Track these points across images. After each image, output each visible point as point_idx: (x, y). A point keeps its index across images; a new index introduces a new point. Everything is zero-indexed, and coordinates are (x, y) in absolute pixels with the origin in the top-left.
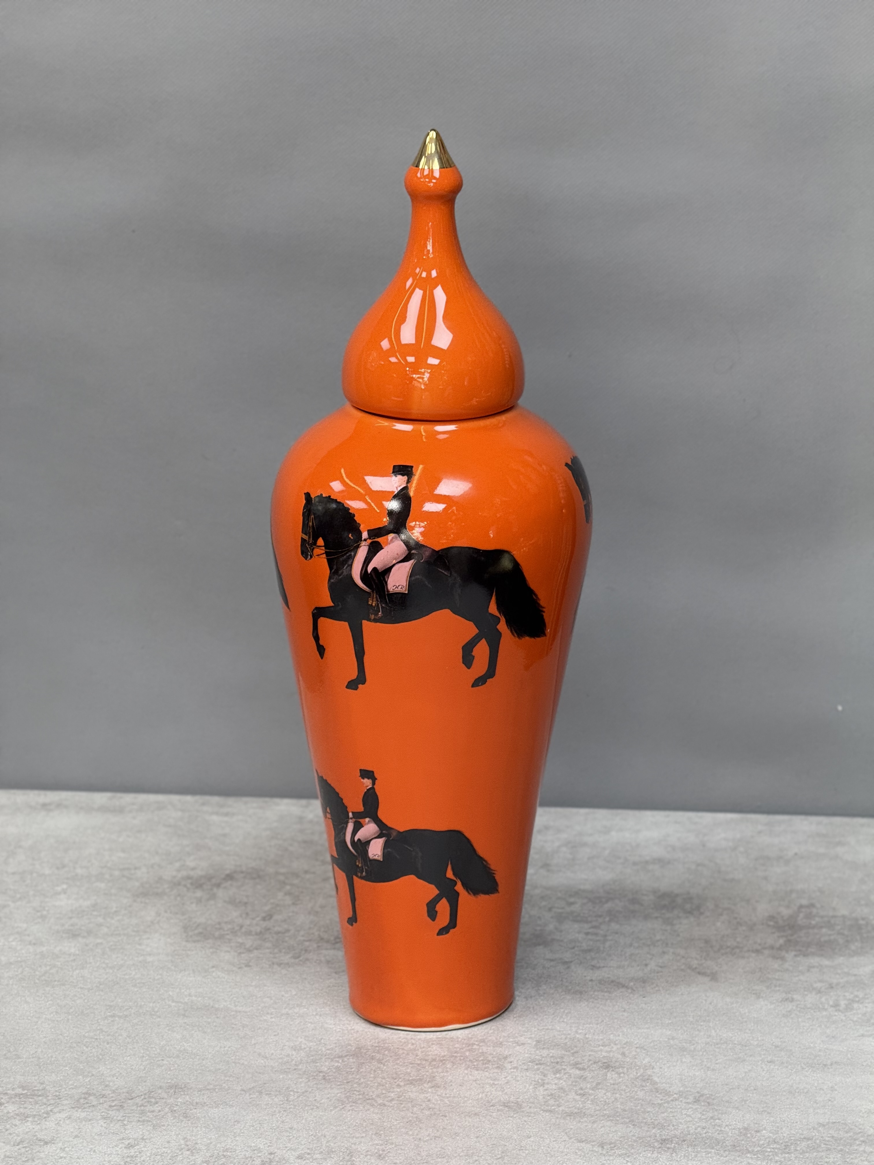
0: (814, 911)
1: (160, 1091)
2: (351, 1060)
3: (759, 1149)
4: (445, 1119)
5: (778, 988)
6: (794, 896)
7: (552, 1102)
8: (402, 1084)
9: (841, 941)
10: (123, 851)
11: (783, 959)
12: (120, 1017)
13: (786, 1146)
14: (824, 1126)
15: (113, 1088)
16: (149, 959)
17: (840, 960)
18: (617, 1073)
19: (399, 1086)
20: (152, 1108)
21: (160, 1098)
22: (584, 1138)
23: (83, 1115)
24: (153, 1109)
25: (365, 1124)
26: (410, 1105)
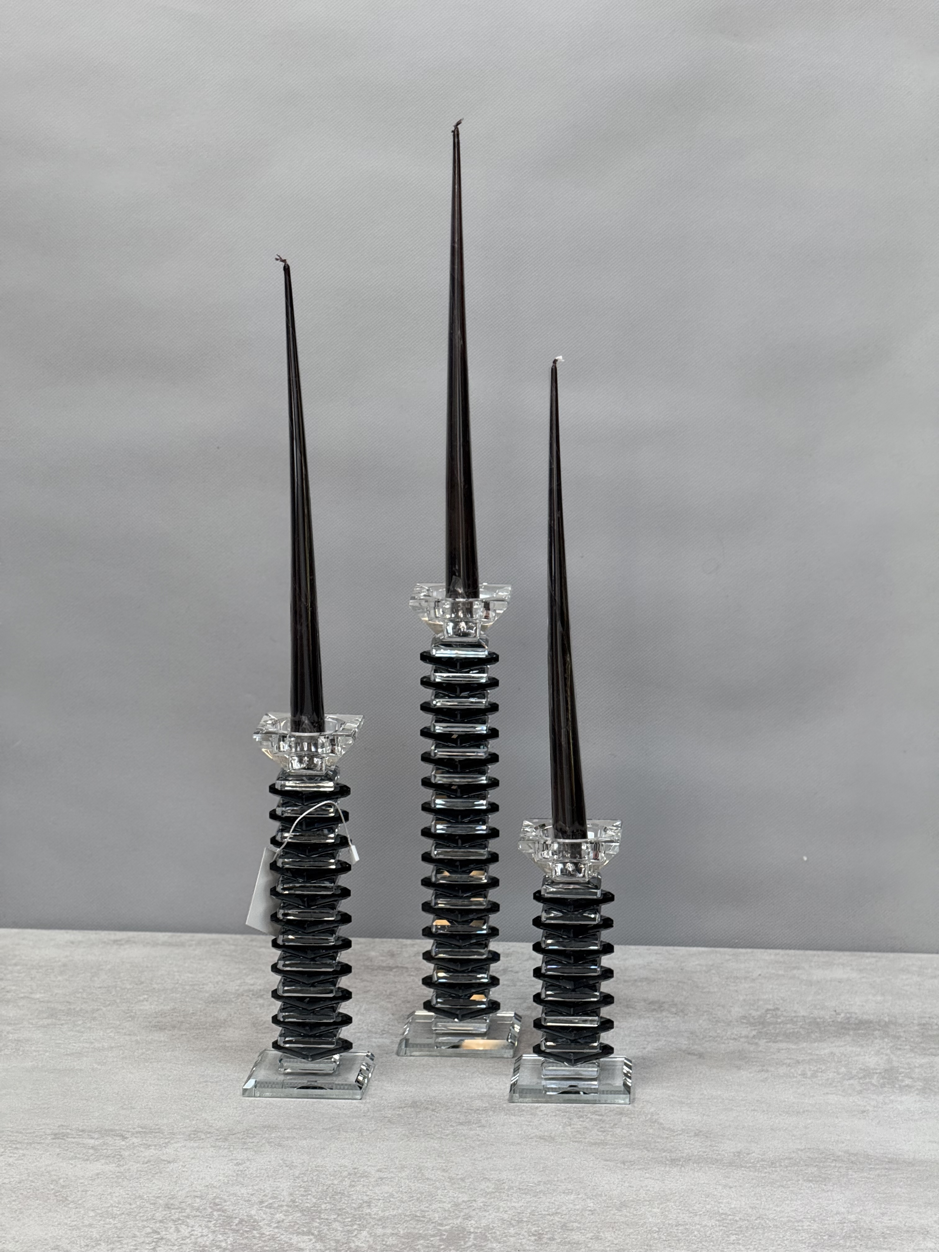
0: (779, 1013)
1: (255, 1130)
2: (409, 1110)
3: (750, 1165)
4: (493, 1146)
5: (754, 1063)
6: (761, 1003)
7: (579, 1136)
8: (454, 1124)
9: (803, 1033)
10: (191, 973)
11: (756, 1044)
12: (211, 1082)
13: (772, 1163)
14: (802, 1150)
15: (218, 1127)
16: (227, 1044)
17: (805, 1044)
18: (629, 1117)
19: (451, 1126)
20: (251, 1140)
21: (257, 1134)
22: (609, 1159)
23: (195, 1145)
24: (253, 1141)
25: (428, 1150)
26: (463, 1138)
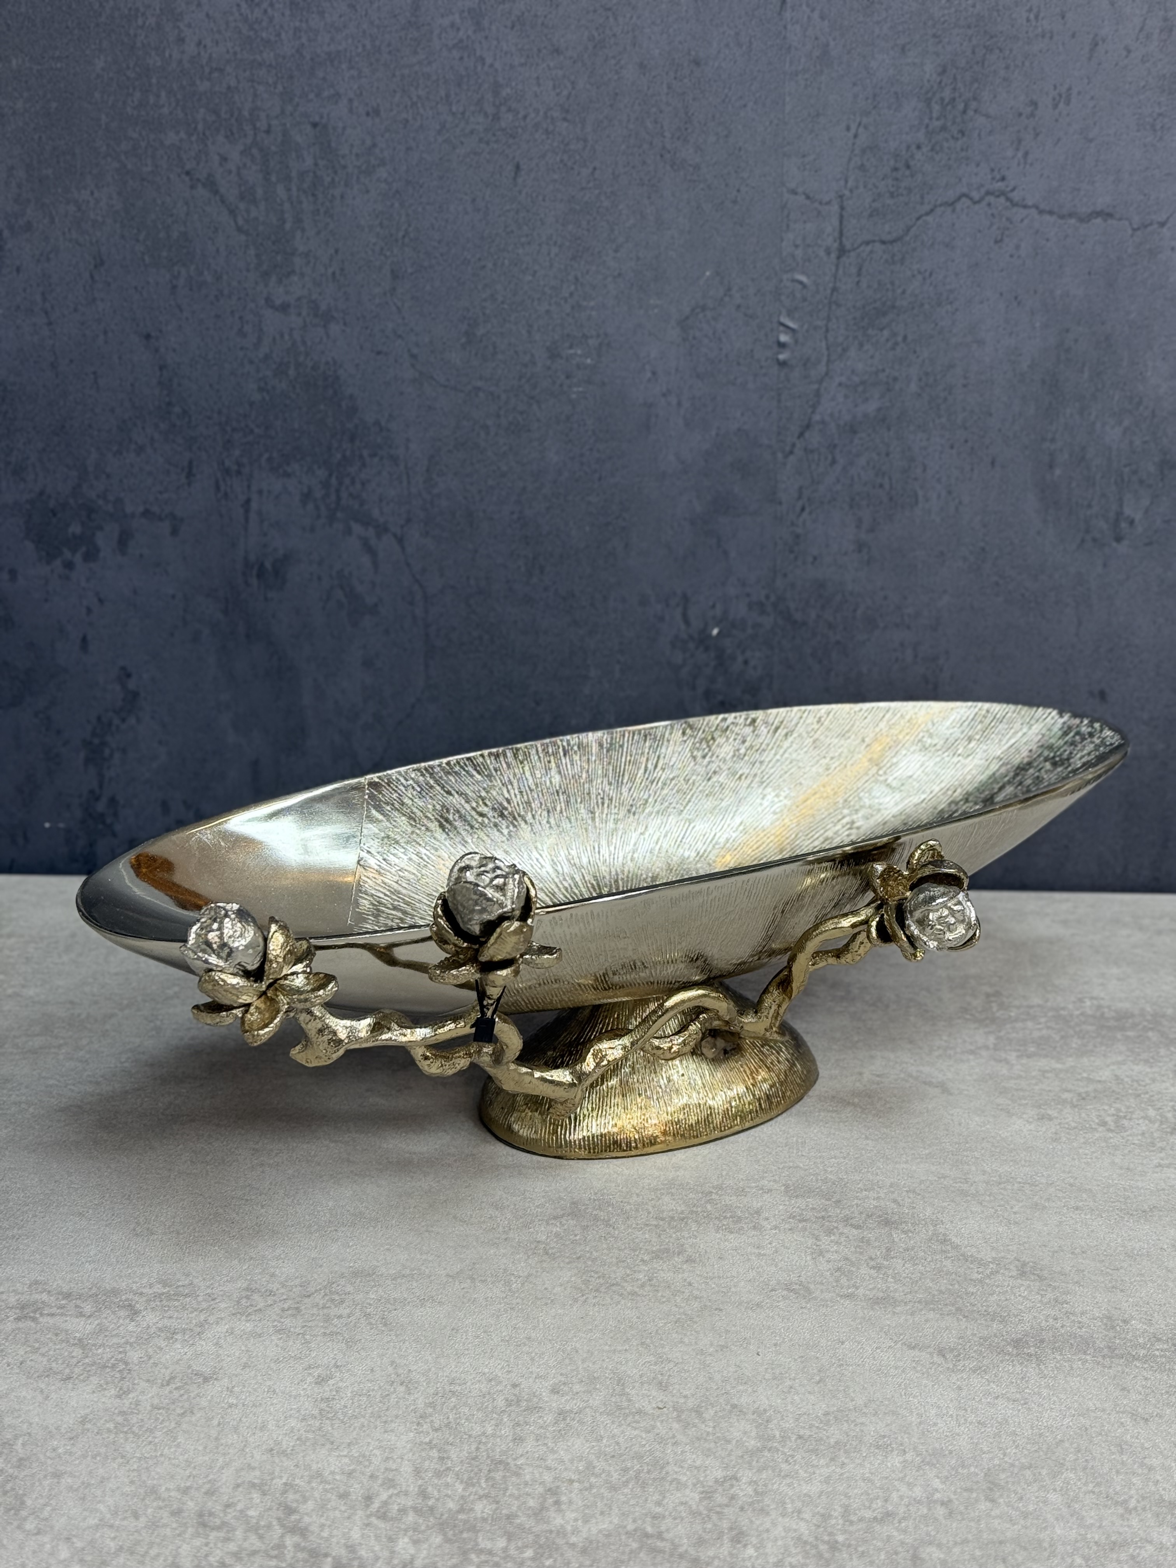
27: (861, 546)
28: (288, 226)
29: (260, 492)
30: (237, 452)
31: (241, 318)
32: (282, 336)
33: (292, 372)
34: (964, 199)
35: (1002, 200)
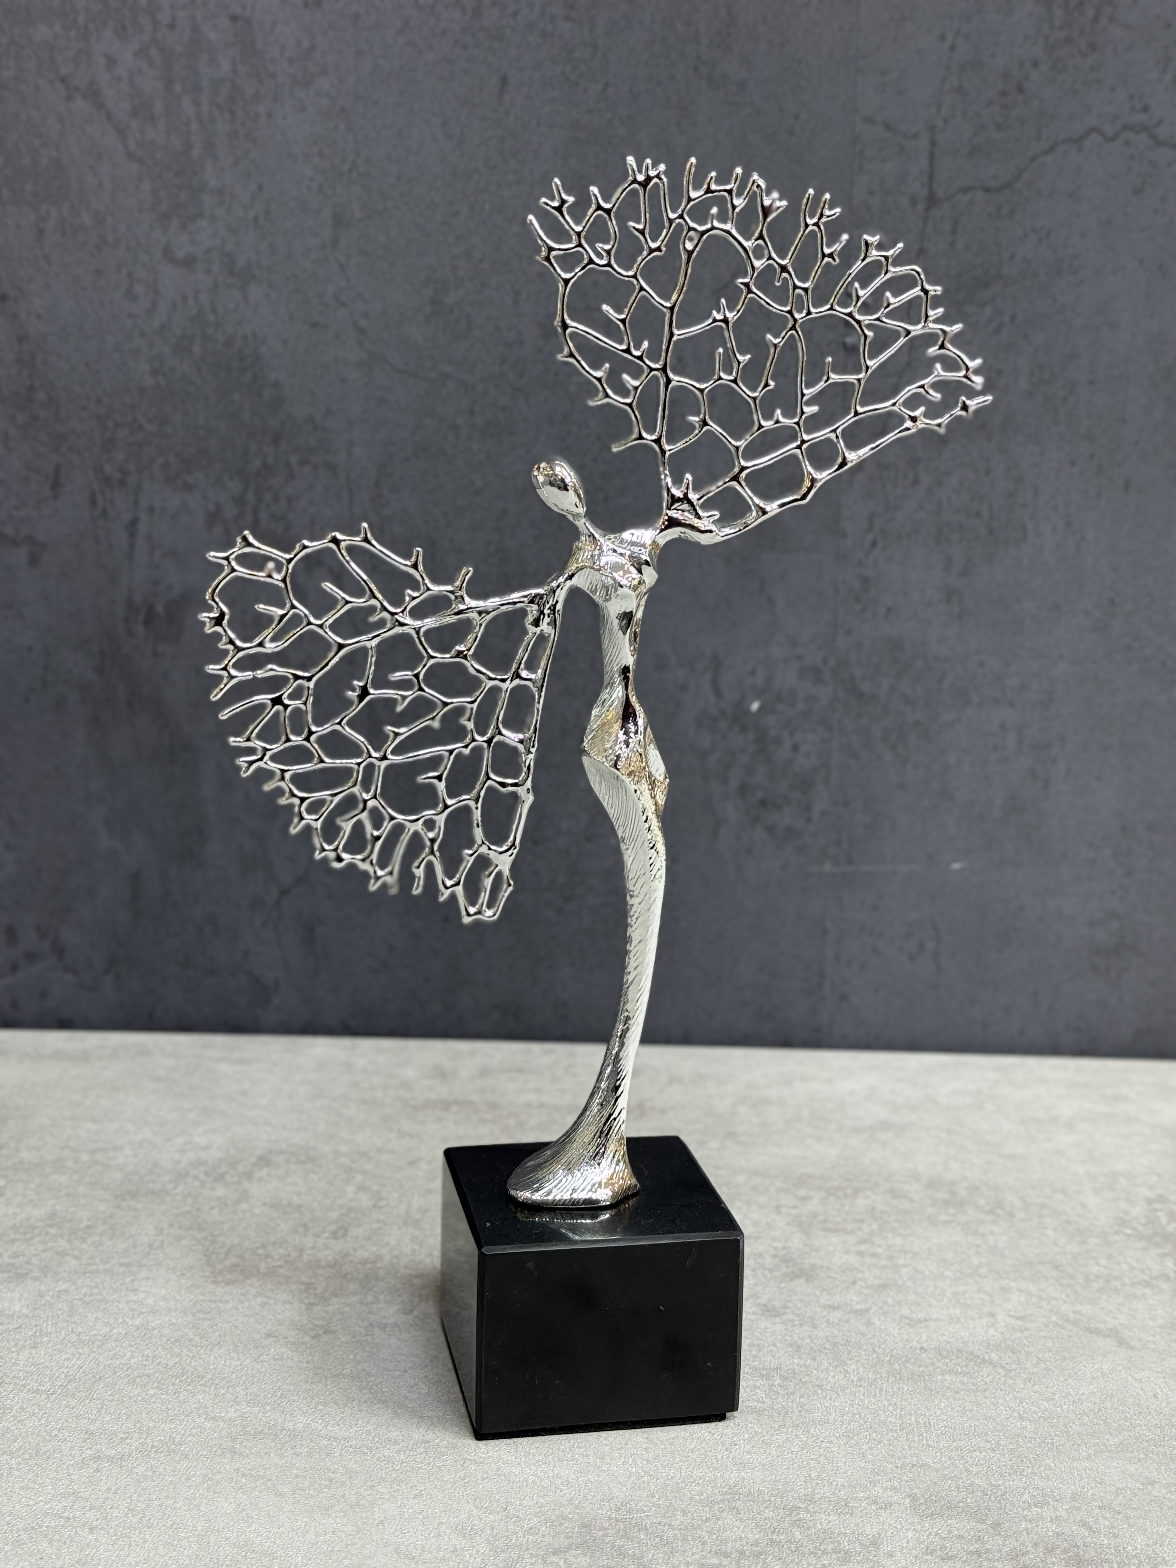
27: (950, 594)
28: (196, 152)
29: (151, 510)
30: (121, 456)
31: (130, 275)
32: (185, 299)
33: (197, 349)
34: (1094, 136)
35: (1144, 136)
